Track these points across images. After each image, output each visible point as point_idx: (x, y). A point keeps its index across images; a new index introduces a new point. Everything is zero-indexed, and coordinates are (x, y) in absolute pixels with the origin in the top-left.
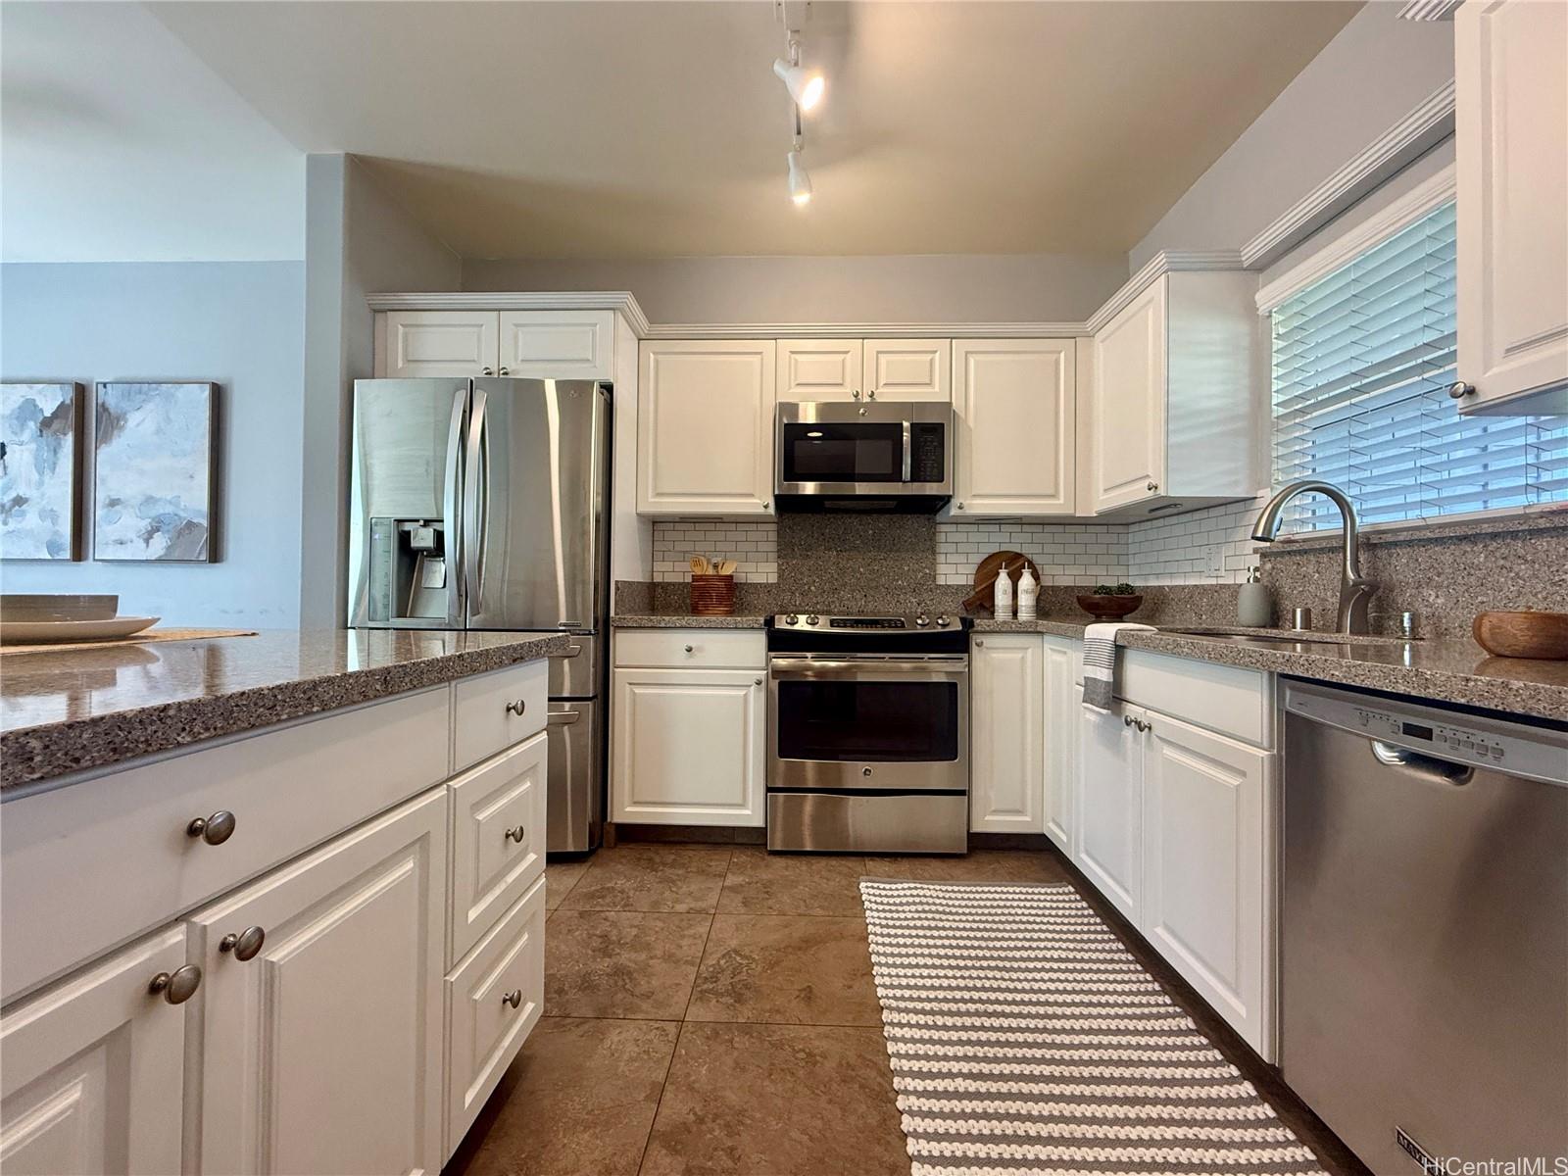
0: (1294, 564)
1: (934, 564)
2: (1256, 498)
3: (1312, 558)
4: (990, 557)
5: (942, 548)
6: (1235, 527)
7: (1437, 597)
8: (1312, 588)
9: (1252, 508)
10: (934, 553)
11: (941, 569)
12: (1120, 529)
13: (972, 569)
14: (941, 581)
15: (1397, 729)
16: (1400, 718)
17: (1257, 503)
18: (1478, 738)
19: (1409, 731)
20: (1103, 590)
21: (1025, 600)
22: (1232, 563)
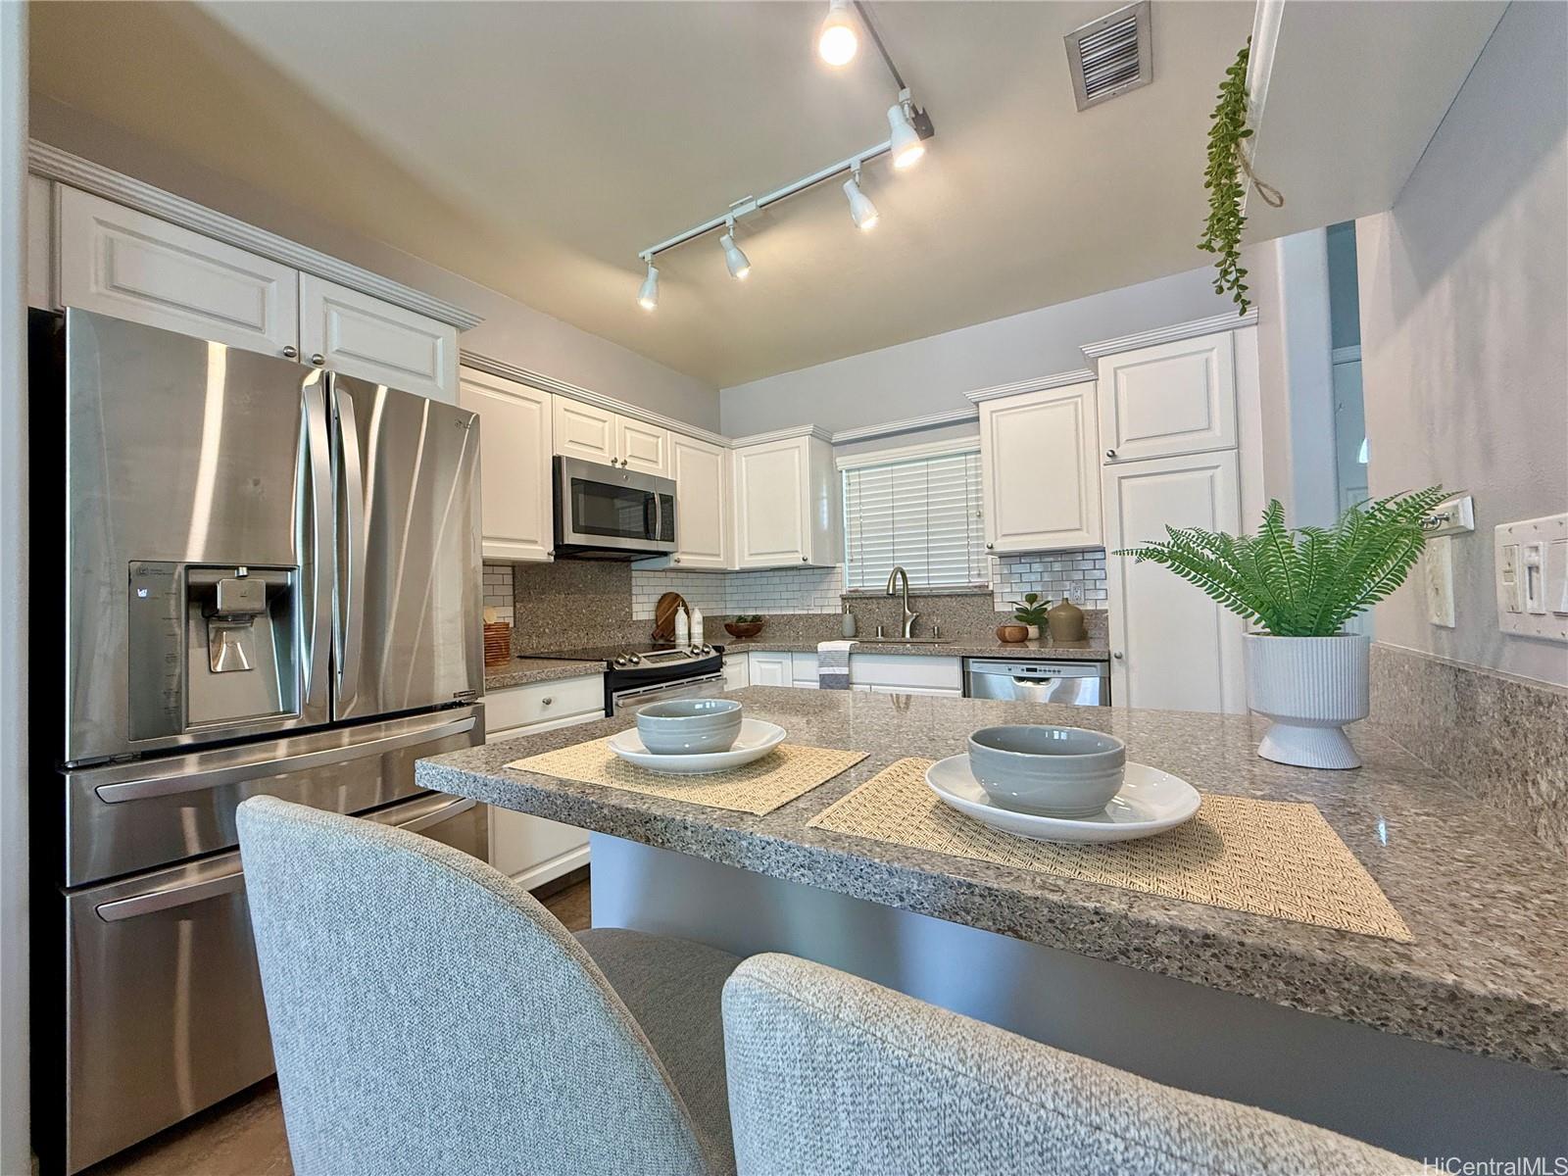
1: (630, 606)
2: (837, 567)
4: (662, 597)
5: (635, 590)
6: (820, 582)
8: (875, 616)
10: (631, 595)
11: (636, 607)
13: (651, 607)
14: (634, 619)
15: (1023, 670)
16: (1025, 667)
17: (836, 570)
18: (1053, 668)
19: (1028, 670)
20: (740, 619)
21: (698, 630)
22: (819, 602)
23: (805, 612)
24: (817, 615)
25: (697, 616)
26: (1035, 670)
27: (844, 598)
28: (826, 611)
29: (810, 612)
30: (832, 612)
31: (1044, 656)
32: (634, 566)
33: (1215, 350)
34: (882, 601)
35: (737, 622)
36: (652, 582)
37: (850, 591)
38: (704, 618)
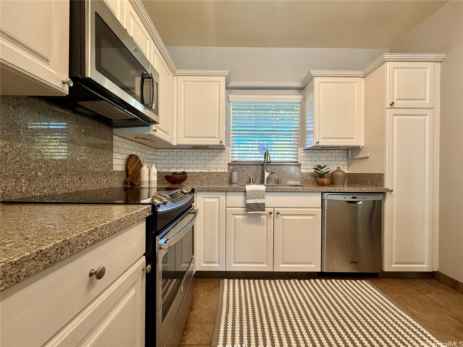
0: (240, 167)
2: (225, 149)
3: (246, 166)
4: (130, 157)
6: (217, 156)
7: (276, 175)
9: (223, 151)
11: (113, 161)
12: (155, 150)
14: (112, 170)
15: (350, 198)
16: (351, 196)
17: (225, 151)
18: (363, 196)
19: (353, 198)
20: (175, 173)
21: (154, 178)
22: (214, 166)
23: (207, 171)
24: (214, 172)
25: (154, 170)
26: (356, 198)
27: (229, 164)
28: (219, 171)
29: (210, 171)
30: (223, 171)
31: (363, 191)
32: (116, 131)
33: (429, 68)
34: (250, 167)
35: (173, 175)
36: (126, 146)
37: (232, 162)
38: (158, 172)
